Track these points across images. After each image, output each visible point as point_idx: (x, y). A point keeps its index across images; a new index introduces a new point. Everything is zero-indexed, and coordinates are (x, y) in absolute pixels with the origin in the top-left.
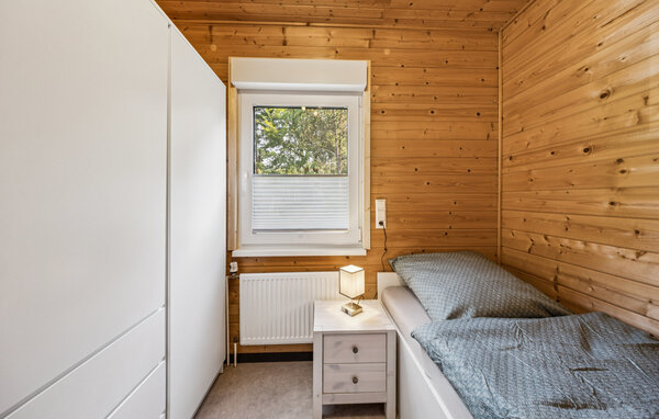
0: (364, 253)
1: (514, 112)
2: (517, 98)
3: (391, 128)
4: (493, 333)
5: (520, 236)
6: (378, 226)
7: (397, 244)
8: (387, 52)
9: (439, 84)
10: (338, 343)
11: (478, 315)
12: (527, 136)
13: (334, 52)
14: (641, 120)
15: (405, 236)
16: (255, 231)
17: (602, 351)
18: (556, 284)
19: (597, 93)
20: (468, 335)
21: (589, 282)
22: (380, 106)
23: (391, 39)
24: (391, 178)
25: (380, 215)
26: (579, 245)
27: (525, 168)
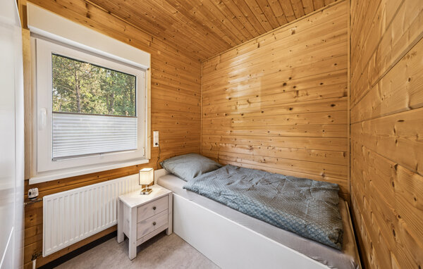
0: (148, 161)
1: (206, 97)
2: (207, 92)
3: (160, 94)
4: (209, 176)
5: (208, 144)
6: (154, 146)
7: (164, 154)
8: (159, 53)
9: (182, 77)
10: (146, 208)
11: (203, 173)
12: (211, 107)
13: (128, 40)
14: (236, 108)
15: (168, 149)
16: (54, 159)
17: (231, 172)
18: (218, 159)
19: (228, 97)
20: (203, 179)
21: (226, 156)
22: (156, 81)
23: (161, 46)
24: (162, 120)
25: (156, 140)
26: (224, 145)
27: (210, 119)
